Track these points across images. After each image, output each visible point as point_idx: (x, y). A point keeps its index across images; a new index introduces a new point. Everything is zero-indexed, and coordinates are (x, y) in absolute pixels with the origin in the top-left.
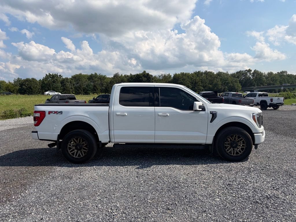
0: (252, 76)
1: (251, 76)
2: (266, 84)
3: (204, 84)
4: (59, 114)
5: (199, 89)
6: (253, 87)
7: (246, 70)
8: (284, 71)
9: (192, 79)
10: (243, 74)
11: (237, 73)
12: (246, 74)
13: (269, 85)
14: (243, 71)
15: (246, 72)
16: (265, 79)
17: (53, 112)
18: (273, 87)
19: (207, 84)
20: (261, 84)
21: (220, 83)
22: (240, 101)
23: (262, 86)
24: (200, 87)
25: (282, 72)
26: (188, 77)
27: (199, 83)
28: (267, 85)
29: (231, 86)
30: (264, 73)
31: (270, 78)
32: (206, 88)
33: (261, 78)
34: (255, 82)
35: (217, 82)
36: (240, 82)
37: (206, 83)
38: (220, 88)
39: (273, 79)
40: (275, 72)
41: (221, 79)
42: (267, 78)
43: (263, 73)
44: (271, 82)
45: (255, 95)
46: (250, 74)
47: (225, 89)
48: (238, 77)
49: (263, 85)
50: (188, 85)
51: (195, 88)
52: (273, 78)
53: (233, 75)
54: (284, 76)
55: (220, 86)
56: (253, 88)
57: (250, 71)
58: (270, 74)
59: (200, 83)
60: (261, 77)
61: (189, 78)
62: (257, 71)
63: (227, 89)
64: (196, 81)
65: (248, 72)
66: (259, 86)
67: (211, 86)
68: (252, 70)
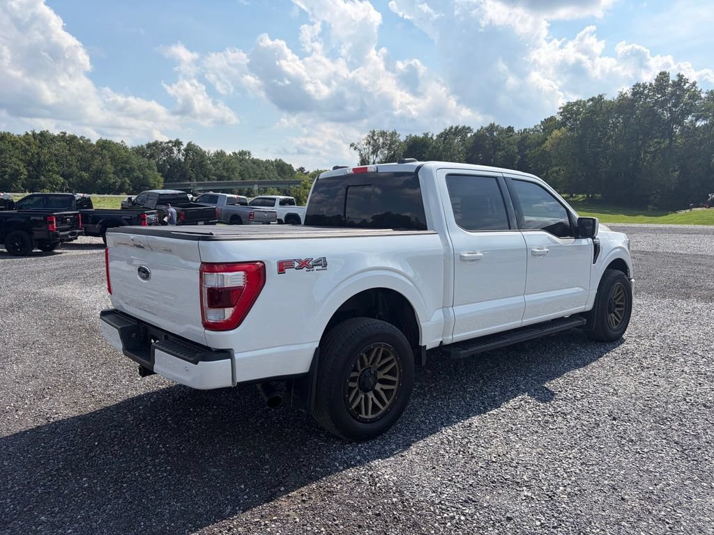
0: (183, 155)
1: (181, 156)
2: (214, 177)
3: (66, 168)
4: (315, 268)
5: (50, 182)
6: (188, 182)
7: (170, 142)
8: (244, 150)
9: (25, 152)
10: (163, 150)
11: (149, 146)
12: (171, 151)
13: (220, 180)
14: (161, 143)
15: (170, 145)
16: (211, 166)
17: (296, 264)
18: (228, 184)
19: (74, 169)
20: (205, 176)
21: (109, 167)
22: (251, 215)
23: (206, 182)
24: (54, 176)
25: (242, 153)
26: (13, 145)
27: (51, 163)
28: (217, 180)
29: (138, 177)
30: (207, 151)
31: (220, 165)
32: (71, 180)
33: (204, 163)
34: (192, 170)
35: (102, 166)
36: (161, 169)
37: (71, 165)
38: (112, 181)
39: (226, 167)
40: (229, 152)
41: (113, 159)
42: (215, 164)
43: (205, 152)
44: (225, 174)
45: (271, 203)
46: (179, 150)
47: (123, 184)
48: (152, 156)
49: (209, 179)
50: (17, 167)
51: (38, 178)
52: (228, 164)
53: (139, 151)
54: (246, 161)
55: (111, 176)
56: (189, 185)
57: (178, 143)
58: (220, 155)
59: (52, 166)
60: (203, 161)
61: (17, 148)
62: (194, 145)
63: (129, 185)
64: (42, 159)
65: (175, 146)
66: (201, 180)
67: (85, 175)
68: (183, 143)
